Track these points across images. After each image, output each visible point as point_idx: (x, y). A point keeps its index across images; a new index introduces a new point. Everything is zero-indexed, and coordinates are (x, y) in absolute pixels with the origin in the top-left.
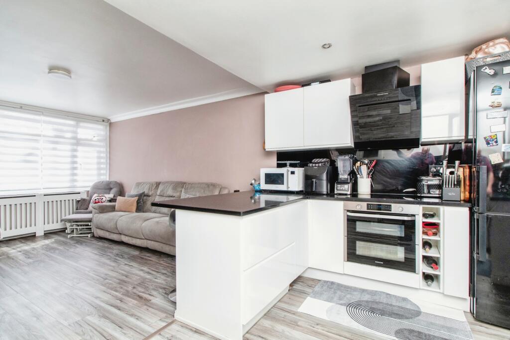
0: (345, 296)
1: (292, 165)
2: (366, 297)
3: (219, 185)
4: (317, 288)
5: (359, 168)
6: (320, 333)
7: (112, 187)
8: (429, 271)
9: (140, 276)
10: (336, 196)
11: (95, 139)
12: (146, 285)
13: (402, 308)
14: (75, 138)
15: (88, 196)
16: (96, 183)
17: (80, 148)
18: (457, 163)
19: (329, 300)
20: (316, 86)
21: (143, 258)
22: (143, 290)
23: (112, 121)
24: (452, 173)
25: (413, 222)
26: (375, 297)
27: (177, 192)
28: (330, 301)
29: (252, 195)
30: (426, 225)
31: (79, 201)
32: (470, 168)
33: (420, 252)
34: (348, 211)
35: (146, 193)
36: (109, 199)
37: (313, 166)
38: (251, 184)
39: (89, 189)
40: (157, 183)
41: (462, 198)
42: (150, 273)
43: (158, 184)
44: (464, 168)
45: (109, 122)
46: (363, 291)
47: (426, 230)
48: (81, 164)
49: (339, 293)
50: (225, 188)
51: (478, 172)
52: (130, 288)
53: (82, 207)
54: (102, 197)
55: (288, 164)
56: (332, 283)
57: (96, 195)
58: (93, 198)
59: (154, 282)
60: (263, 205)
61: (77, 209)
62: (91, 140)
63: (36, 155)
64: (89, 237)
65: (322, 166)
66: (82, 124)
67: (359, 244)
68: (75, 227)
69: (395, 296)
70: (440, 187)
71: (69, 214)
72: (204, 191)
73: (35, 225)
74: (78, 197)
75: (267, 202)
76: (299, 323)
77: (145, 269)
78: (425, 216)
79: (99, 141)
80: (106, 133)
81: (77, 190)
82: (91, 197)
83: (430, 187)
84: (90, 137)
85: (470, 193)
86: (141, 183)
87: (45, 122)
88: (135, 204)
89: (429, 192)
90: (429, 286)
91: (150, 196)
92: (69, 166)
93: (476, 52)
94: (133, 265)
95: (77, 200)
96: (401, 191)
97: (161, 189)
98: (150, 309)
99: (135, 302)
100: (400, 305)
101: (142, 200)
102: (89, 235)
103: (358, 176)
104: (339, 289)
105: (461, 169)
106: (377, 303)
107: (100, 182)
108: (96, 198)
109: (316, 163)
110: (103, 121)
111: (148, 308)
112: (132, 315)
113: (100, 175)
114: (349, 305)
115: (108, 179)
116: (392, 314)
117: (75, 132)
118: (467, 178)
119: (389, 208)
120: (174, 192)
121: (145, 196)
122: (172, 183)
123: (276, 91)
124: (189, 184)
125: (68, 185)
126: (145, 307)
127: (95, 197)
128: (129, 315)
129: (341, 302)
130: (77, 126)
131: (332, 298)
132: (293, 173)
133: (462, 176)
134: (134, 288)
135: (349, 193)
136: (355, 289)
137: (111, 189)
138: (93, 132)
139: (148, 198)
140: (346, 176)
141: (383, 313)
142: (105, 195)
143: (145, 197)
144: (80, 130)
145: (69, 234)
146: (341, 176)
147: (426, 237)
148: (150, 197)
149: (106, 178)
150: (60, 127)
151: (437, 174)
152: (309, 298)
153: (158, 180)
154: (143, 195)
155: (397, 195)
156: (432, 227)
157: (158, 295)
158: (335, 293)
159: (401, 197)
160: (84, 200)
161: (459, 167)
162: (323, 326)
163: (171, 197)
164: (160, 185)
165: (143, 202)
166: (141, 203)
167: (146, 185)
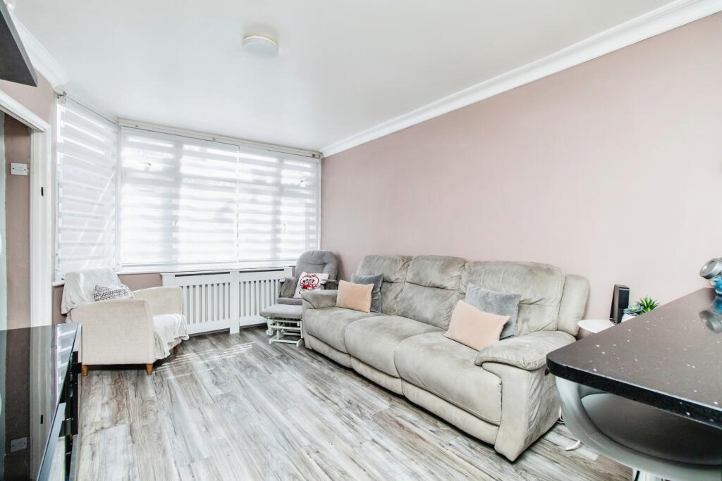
3: (559, 270)
7: (326, 262)
11: (303, 185)
14: (278, 184)
15: (293, 275)
16: (303, 255)
17: (283, 200)
23: (326, 155)
31: (282, 283)
35: (385, 276)
36: (323, 282)
39: (294, 264)
40: (403, 258)
43: (407, 261)
45: (321, 157)
48: (284, 225)
50: (578, 278)
53: (287, 293)
54: (313, 278)
57: (304, 274)
58: (300, 279)
61: (280, 296)
62: (298, 187)
63: (232, 211)
64: (297, 345)
66: (287, 163)
68: (278, 327)
71: (270, 305)
73: (229, 317)
74: (282, 276)
79: (307, 188)
80: (317, 175)
81: (280, 265)
82: (298, 277)
84: (297, 182)
86: (374, 257)
87: (243, 161)
88: (369, 297)
91: (392, 282)
92: (269, 228)
95: (281, 281)
97: (415, 271)
101: (379, 290)
102: (298, 343)
107: (309, 253)
108: (305, 279)
110: (314, 156)
113: (308, 241)
115: (319, 249)
117: (278, 175)
121: (384, 281)
122: (437, 258)
124: (476, 263)
125: (269, 256)
127: (303, 276)
130: (280, 165)
137: (324, 264)
138: (300, 174)
139: (389, 285)
142: (317, 275)
143: (384, 284)
144: (285, 172)
145: (271, 336)
148: (393, 285)
149: (316, 247)
150: (261, 168)
153: (406, 253)
154: (381, 280)
160: (289, 281)
163: (437, 287)
164: (411, 263)
165: (381, 294)
166: (378, 296)
167: (385, 260)
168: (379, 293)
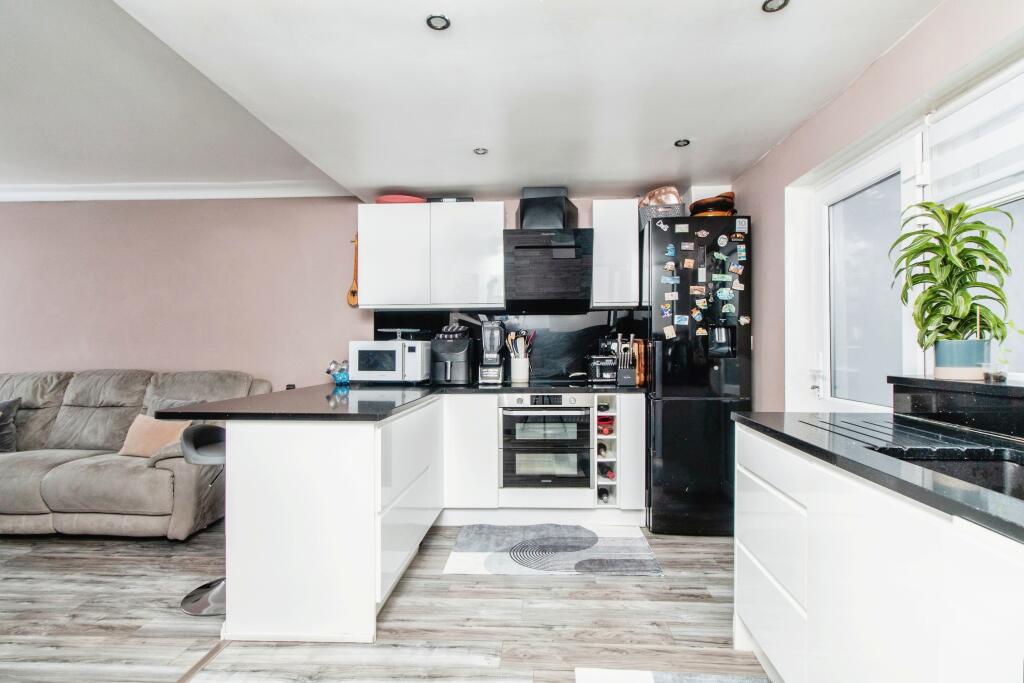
0: (503, 540)
1: (405, 336)
2: (531, 536)
3: (247, 376)
4: (461, 539)
5: (514, 342)
6: (484, 593)
8: (605, 482)
9: (73, 592)
10: (480, 387)
12: (104, 604)
13: (576, 538)
18: (632, 336)
19: (484, 549)
20: (450, 204)
21: (54, 558)
22: (104, 615)
24: (626, 350)
25: (588, 417)
26: (542, 533)
27: (133, 394)
28: (486, 551)
29: (330, 392)
30: (602, 420)
32: (646, 344)
33: (595, 459)
34: (505, 409)
35: (23, 401)
37: (443, 338)
38: (329, 372)
40: (59, 375)
41: (638, 382)
42: (100, 582)
43: (64, 380)
44: (639, 343)
46: (525, 528)
47: (601, 428)
49: (493, 537)
50: (262, 381)
51: (654, 348)
52: (63, 620)
55: (399, 335)
56: (481, 527)
59: (124, 594)
60: (353, 409)
65: (459, 338)
67: (520, 458)
69: (565, 527)
70: (614, 369)
72: (212, 390)
75: (362, 404)
76: (452, 588)
77: (77, 576)
78: (600, 408)
83: (603, 369)
85: (645, 375)
89: (601, 377)
90: (606, 502)
91: (38, 408)
93: (650, 198)
94: (33, 576)
96: (566, 376)
97: (78, 390)
98: (148, 640)
99: (101, 639)
100: (573, 535)
101: (12, 420)
103: (512, 355)
104: (492, 533)
105: (636, 345)
106: (548, 539)
109: (449, 333)
111: (145, 640)
112: (110, 661)
114: (512, 550)
116: (567, 548)
118: (643, 356)
119: (558, 400)
120: (122, 396)
121: (20, 409)
122: (110, 374)
123: (378, 202)
124: (165, 374)
126: (133, 640)
128: (101, 662)
129: (501, 548)
131: (487, 546)
132: (412, 349)
133: (636, 354)
134: (74, 616)
135: (500, 381)
136: (514, 528)
139: (31, 413)
140: (495, 356)
141: (556, 549)
143: (21, 413)
146: (487, 356)
147: (602, 437)
148: (40, 412)
151: (608, 352)
152: (453, 553)
153: (65, 368)
154: (17, 406)
155: (563, 382)
156: (607, 422)
157: (153, 614)
158: (488, 539)
159: (567, 385)
161: (635, 342)
162: (485, 582)
163: (113, 406)
164: (72, 380)
165: (17, 427)
166: (11, 429)
167: (23, 380)
168: (13, 426)
